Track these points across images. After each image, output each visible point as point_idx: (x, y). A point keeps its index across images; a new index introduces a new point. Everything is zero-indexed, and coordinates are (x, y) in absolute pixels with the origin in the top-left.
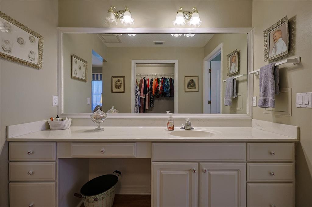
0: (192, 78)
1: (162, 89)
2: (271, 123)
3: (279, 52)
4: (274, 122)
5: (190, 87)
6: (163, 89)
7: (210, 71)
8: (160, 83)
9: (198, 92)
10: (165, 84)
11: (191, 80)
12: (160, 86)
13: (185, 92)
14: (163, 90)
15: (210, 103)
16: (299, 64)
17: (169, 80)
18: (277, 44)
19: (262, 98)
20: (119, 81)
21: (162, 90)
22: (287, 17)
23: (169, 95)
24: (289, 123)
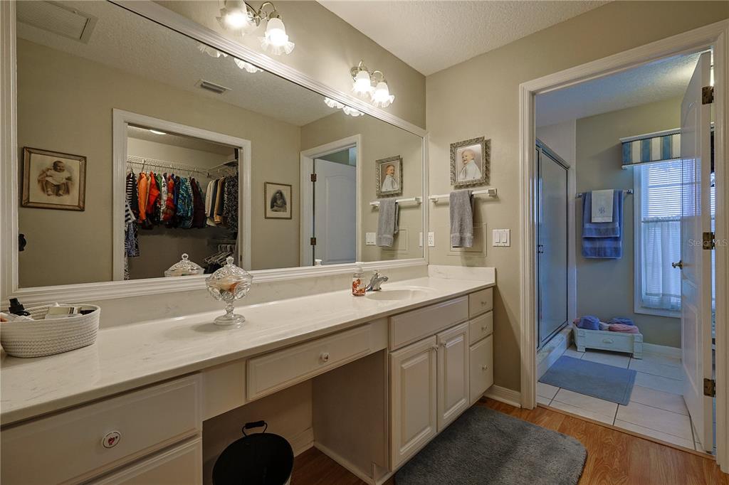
0: (280, 189)
1: (171, 205)
2: (461, 267)
3: (469, 178)
4: (463, 266)
5: (275, 208)
6: (176, 206)
7: (314, 178)
8: (164, 189)
9: (291, 218)
10: (178, 193)
11: (278, 193)
12: (165, 197)
13: (266, 218)
14: (175, 209)
15: (313, 241)
16: (494, 196)
17: (188, 184)
18: (467, 166)
19: (458, 234)
20: (56, 166)
21: (172, 209)
22: (484, 138)
23: (189, 223)
24: (483, 265)
